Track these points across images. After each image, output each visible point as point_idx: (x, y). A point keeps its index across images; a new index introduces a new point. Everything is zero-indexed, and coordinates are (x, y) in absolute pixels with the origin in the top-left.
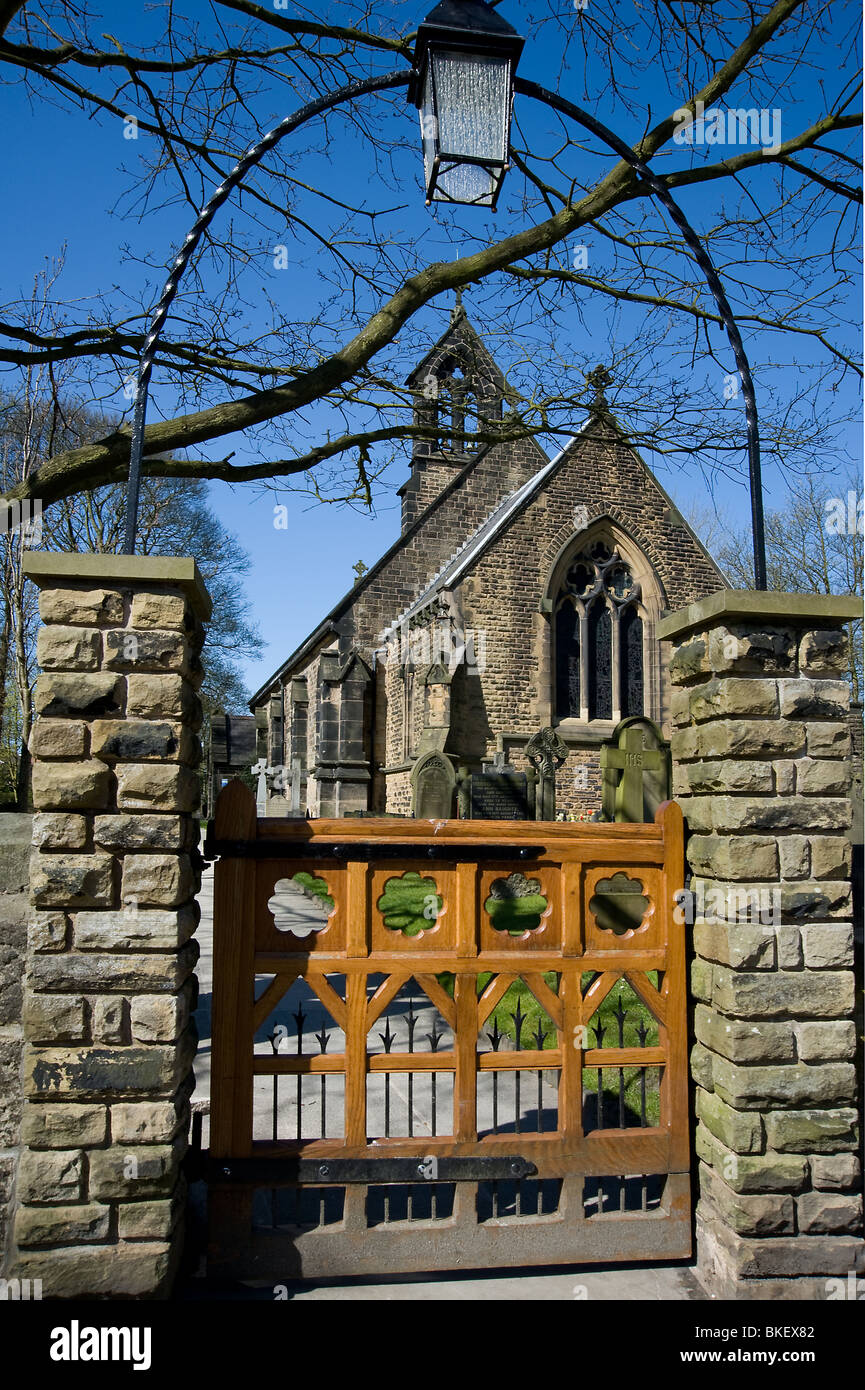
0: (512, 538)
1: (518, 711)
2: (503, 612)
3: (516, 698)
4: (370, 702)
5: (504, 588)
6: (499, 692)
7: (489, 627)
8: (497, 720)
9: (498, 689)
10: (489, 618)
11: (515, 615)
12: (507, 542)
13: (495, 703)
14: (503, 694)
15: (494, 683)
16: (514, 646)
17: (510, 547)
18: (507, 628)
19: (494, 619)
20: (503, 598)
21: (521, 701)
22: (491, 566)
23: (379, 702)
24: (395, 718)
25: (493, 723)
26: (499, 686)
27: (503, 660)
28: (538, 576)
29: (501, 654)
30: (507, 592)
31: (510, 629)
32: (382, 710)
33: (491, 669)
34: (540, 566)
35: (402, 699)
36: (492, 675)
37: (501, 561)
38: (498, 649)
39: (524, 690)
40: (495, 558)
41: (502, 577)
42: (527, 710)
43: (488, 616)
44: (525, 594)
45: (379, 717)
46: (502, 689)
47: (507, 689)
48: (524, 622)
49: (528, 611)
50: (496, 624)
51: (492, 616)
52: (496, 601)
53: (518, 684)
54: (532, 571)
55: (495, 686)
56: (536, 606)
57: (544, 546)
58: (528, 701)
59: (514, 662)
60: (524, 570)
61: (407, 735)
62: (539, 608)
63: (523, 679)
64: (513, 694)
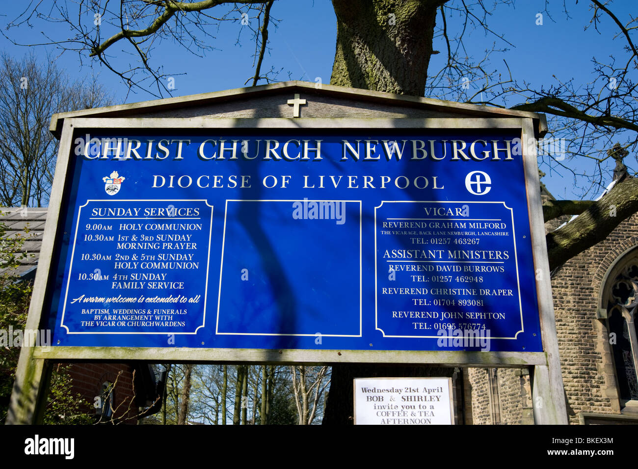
0: (570, 266)
1: (591, 394)
2: (569, 320)
3: (589, 384)
4: (459, 387)
5: (569, 302)
6: (575, 380)
7: (561, 331)
8: (576, 402)
9: (574, 378)
10: (560, 325)
11: (579, 321)
12: (567, 269)
13: (573, 389)
14: (578, 382)
15: (570, 373)
16: (581, 344)
17: (569, 273)
18: (574, 331)
19: (564, 325)
20: (569, 310)
21: (593, 387)
22: (557, 287)
23: (466, 388)
24: (481, 399)
25: (574, 404)
26: (575, 375)
27: (575, 355)
28: (593, 292)
29: (572, 351)
30: (571, 305)
31: (577, 332)
32: (468, 393)
33: (566, 363)
34: (593, 285)
35: (487, 386)
36: (568, 367)
37: (564, 282)
38: (570, 347)
39: (594, 378)
40: (560, 281)
41: (566, 295)
42: (598, 394)
43: (559, 323)
44: (585, 306)
45: (467, 399)
46: (577, 377)
47: (581, 377)
48: (586, 326)
49: (588, 318)
50: (566, 329)
51: (562, 323)
52: (564, 312)
53: (588, 374)
54: (588, 289)
55: (571, 375)
56: (594, 314)
57: (594, 271)
58: (598, 387)
59: (583, 356)
60: (582, 289)
61: (494, 412)
62: (596, 316)
63: (592, 369)
64: (586, 382)
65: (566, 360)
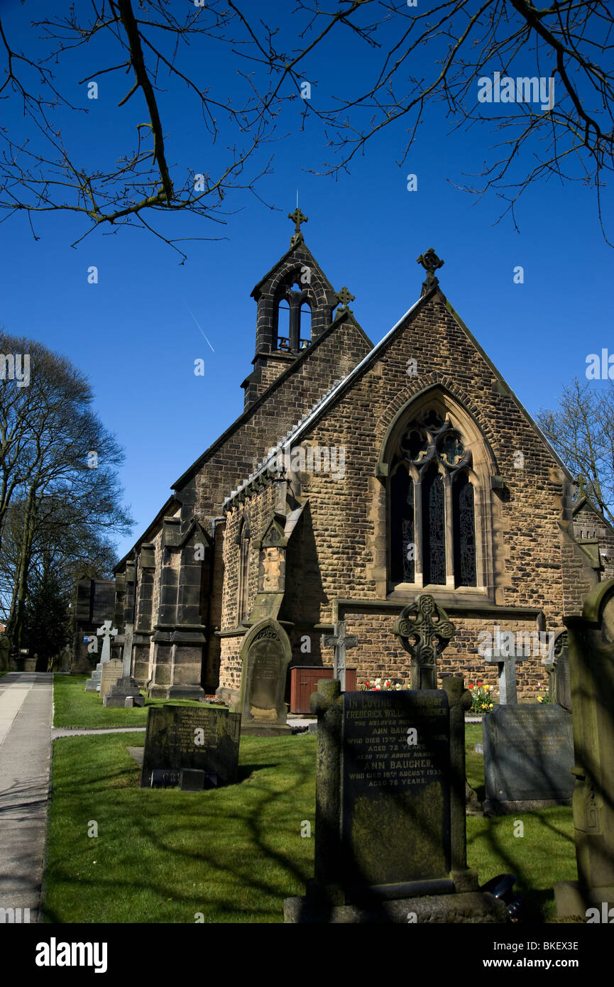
0: (349, 403)
1: (353, 575)
3: (352, 562)
4: (208, 567)
6: (335, 556)
7: (325, 490)
8: (332, 584)
9: (334, 553)
10: (326, 482)
11: (352, 478)
12: (344, 407)
13: (330, 568)
14: (338, 559)
15: (330, 547)
16: (350, 509)
17: (347, 413)
18: (343, 492)
19: (331, 482)
21: (357, 565)
22: (328, 430)
23: (217, 568)
24: (231, 583)
25: (329, 587)
26: (336, 550)
27: (339, 523)
28: (374, 441)
29: (337, 518)
31: (347, 492)
32: (219, 575)
33: (327, 533)
34: (376, 432)
35: (238, 565)
36: (328, 538)
37: (338, 425)
38: (334, 512)
39: (360, 554)
40: (333, 422)
41: (338, 442)
42: (363, 575)
43: (324, 479)
44: (362, 459)
45: (216, 582)
46: (337, 553)
47: (343, 553)
48: (360, 486)
49: (364, 475)
50: (332, 488)
51: (328, 480)
53: (354, 548)
54: (368, 436)
55: (330, 550)
56: (372, 470)
57: (380, 412)
58: (363, 566)
59: (350, 526)
60: (361, 435)
61: (241, 600)
62: (375, 472)
63: (359, 543)
64: (349, 559)
65: (327, 530)
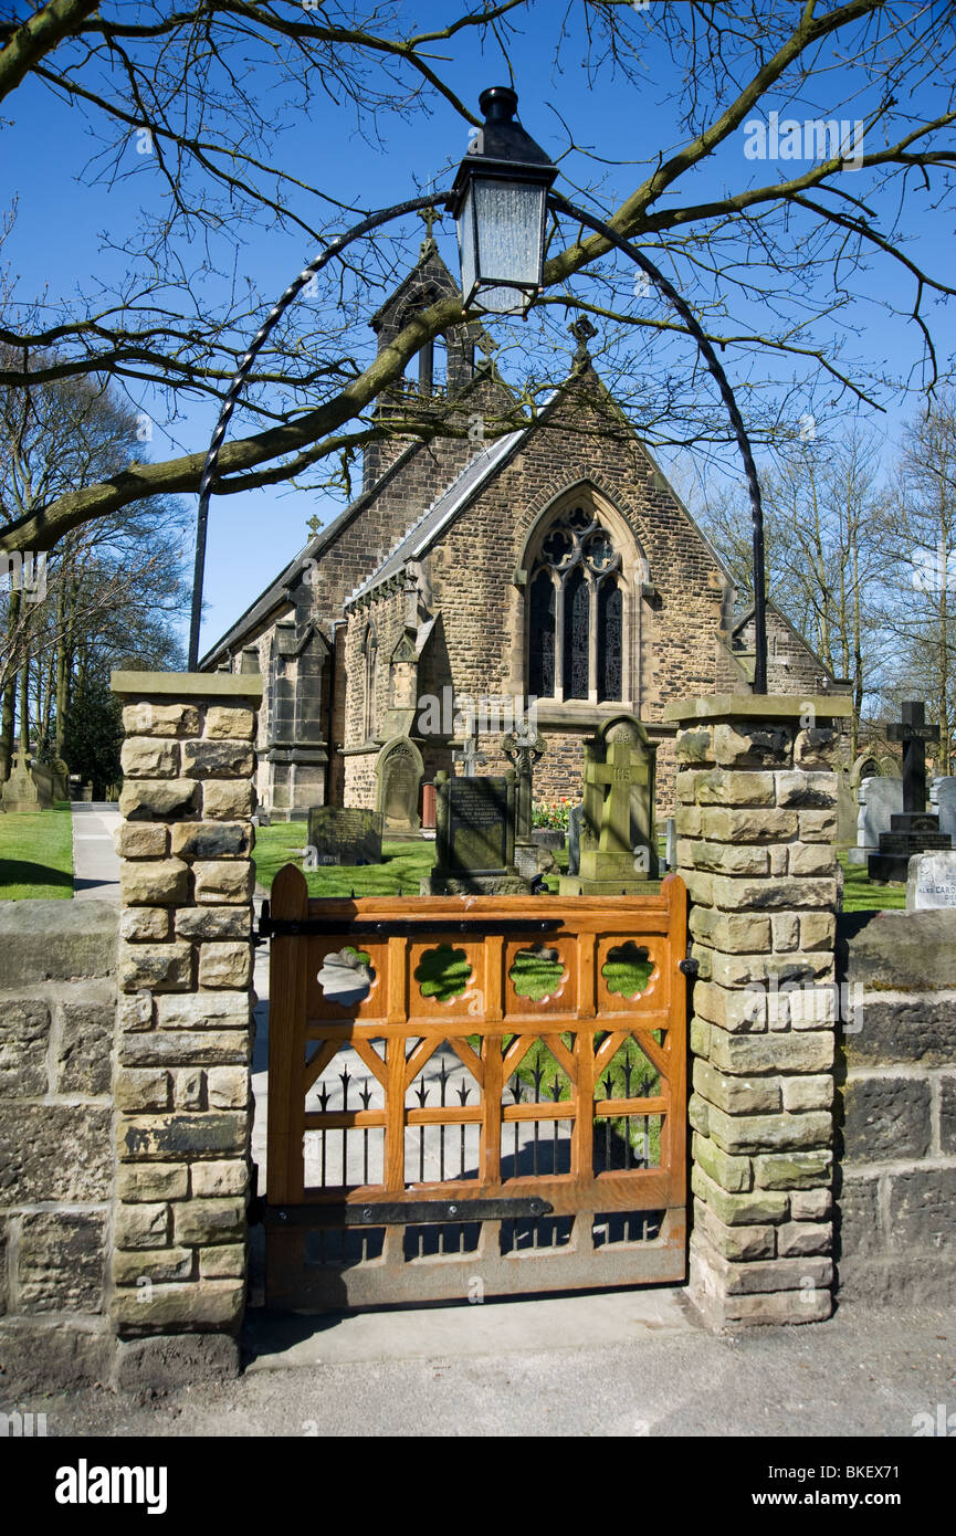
0: (485, 503)
2: (474, 584)
3: (487, 677)
4: (328, 677)
5: (476, 558)
6: (469, 670)
7: (459, 601)
9: (468, 667)
10: (460, 591)
11: (487, 587)
12: (480, 508)
13: (465, 682)
14: (472, 673)
15: (463, 661)
16: (485, 621)
17: (483, 514)
18: (478, 602)
19: (465, 592)
20: (475, 569)
21: (492, 680)
22: (462, 534)
23: (338, 678)
24: (356, 695)
26: (469, 664)
27: (473, 636)
28: (513, 545)
29: (471, 630)
30: (478, 563)
31: (482, 602)
32: (341, 686)
33: (460, 646)
34: (515, 535)
35: (364, 676)
36: (462, 652)
37: (473, 528)
38: (468, 624)
39: (495, 668)
40: (468, 525)
41: (473, 546)
43: (458, 588)
44: (498, 565)
45: (338, 694)
46: (472, 667)
47: (478, 667)
48: (496, 595)
49: (501, 583)
50: (466, 597)
51: (462, 589)
52: (467, 572)
53: (489, 662)
54: (506, 540)
55: (464, 664)
56: (510, 578)
57: (519, 512)
58: (499, 680)
59: (485, 638)
60: (498, 539)
61: (368, 714)
62: (513, 580)
63: (494, 656)
64: (483, 673)
65: (460, 643)
